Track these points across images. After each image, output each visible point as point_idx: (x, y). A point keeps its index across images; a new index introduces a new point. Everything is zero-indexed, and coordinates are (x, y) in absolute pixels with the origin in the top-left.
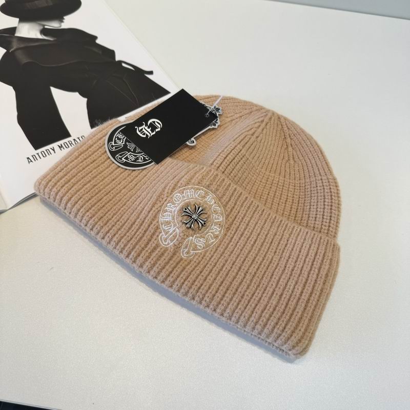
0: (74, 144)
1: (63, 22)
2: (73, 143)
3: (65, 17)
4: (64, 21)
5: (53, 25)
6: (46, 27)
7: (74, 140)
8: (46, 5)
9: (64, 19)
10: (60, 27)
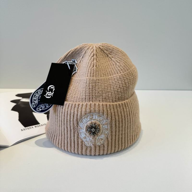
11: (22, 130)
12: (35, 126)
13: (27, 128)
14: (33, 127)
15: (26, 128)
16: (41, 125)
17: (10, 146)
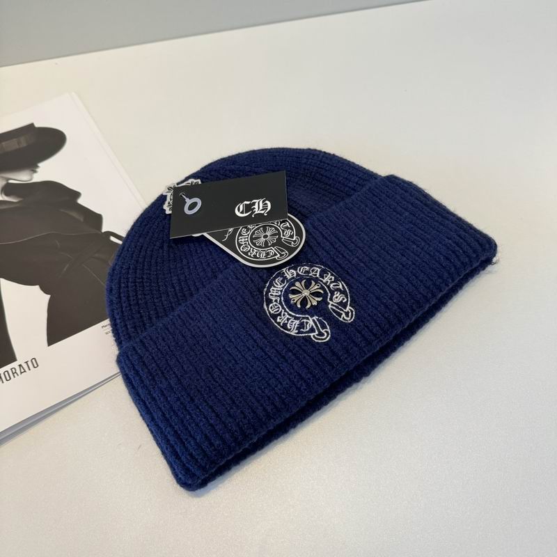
0: (19, 373)
1: (35, 172)
2: (18, 371)
3: (40, 165)
4: (38, 170)
5: (22, 177)
6: (11, 181)
7: (20, 366)
8: (17, 147)
9: (37, 167)
10: (31, 180)
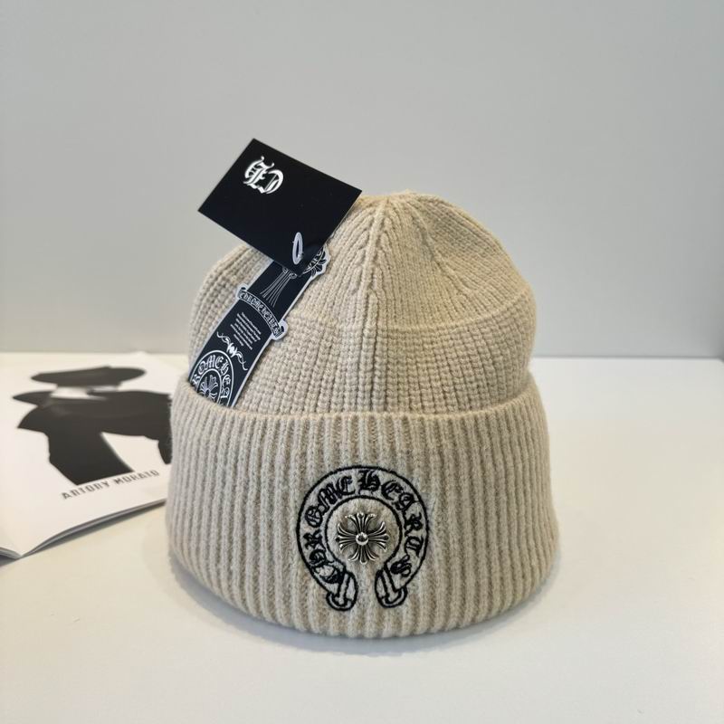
11: (64, 494)
12: (116, 478)
13: (87, 488)
14: (106, 484)
15: (81, 486)
16: (140, 475)
17: (22, 554)
